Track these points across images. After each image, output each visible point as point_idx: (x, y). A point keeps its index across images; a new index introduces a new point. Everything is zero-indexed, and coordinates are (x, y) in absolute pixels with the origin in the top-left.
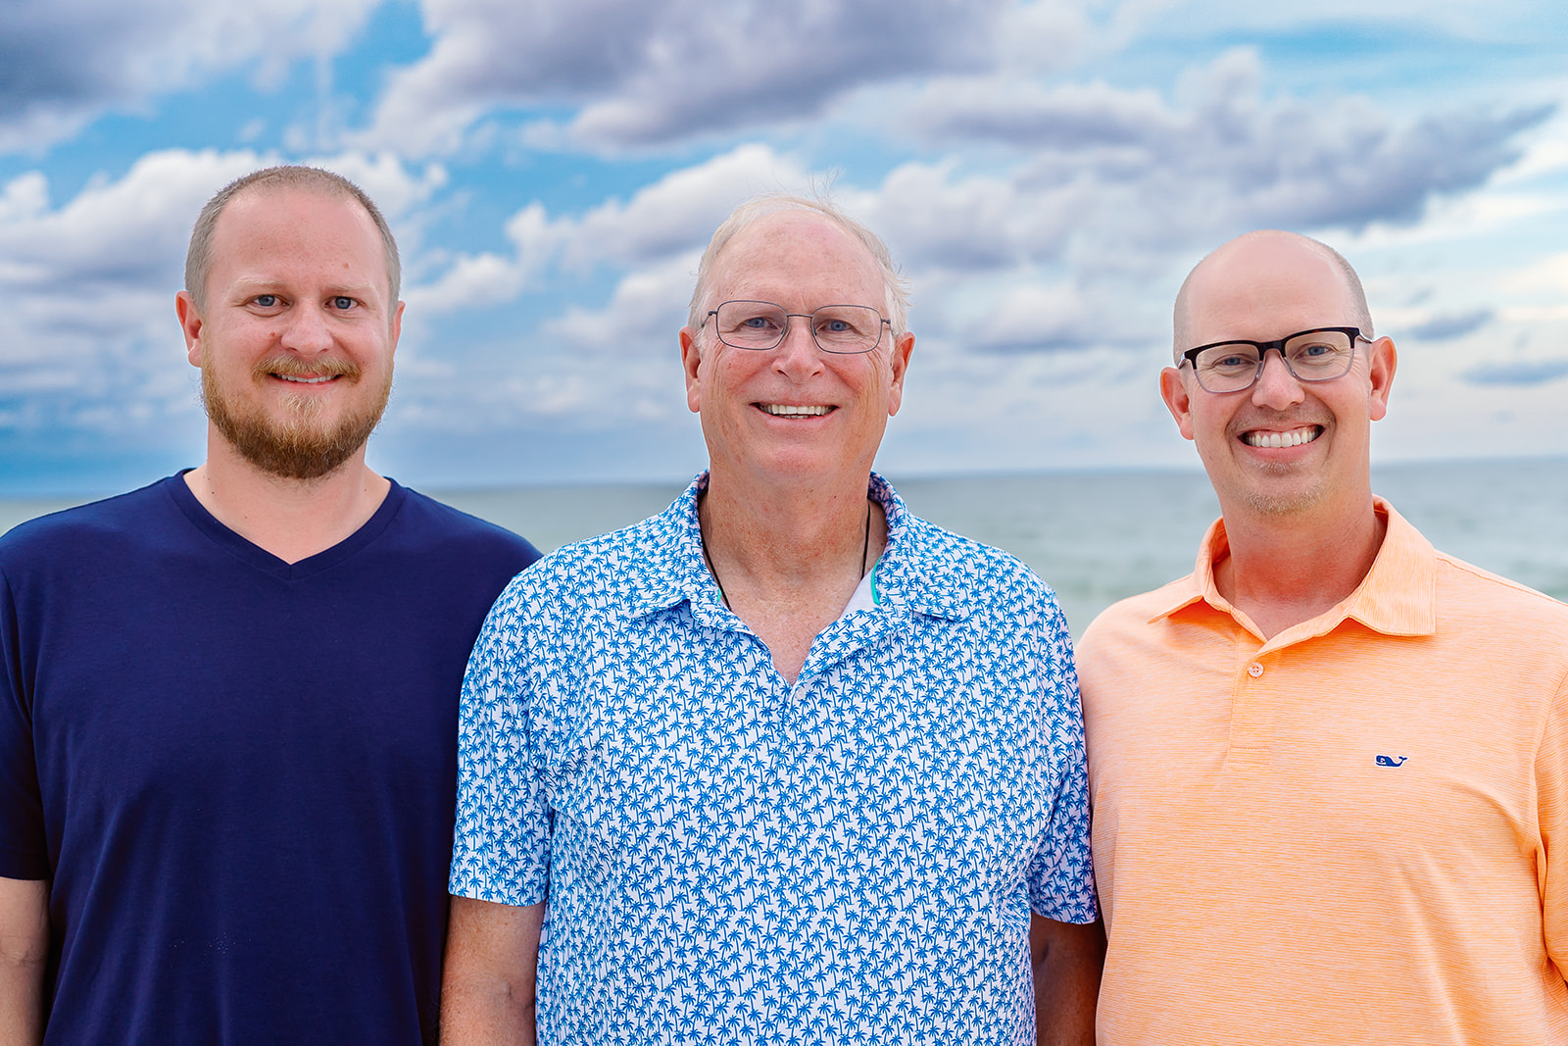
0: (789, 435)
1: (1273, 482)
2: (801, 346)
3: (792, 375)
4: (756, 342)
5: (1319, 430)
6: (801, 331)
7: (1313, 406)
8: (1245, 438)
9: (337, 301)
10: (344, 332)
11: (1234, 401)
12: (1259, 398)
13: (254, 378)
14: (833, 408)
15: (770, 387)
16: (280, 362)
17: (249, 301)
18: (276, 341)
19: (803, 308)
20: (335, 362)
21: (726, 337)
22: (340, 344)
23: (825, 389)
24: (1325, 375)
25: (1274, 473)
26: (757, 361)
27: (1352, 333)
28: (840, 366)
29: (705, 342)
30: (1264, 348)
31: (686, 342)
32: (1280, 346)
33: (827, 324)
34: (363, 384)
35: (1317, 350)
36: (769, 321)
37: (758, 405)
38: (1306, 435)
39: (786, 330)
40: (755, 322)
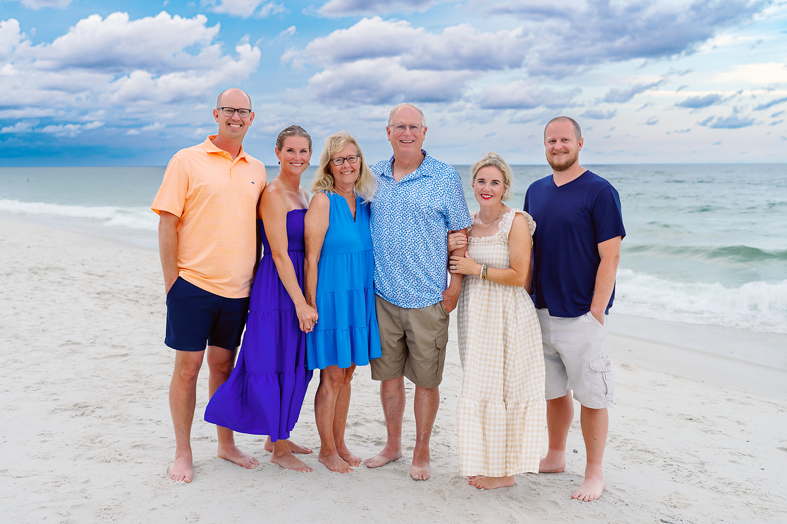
0: (406, 146)
1: (232, 133)
2: (408, 131)
3: (406, 136)
4: (401, 130)
5: (241, 125)
6: (408, 128)
7: (241, 121)
8: (229, 124)
9: (564, 140)
10: (565, 145)
11: (229, 118)
12: (232, 118)
13: (551, 155)
14: (414, 141)
15: (403, 138)
16: (554, 152)
17: (550, 142)
18: (553, 148)
19: (408, 125)
20: (564, 150)
21: (395, 129)
22: (564, 147)
23: (413, 138)
24: (244, 116)
25: (233, 131)
26: (400, 134)
27: (250, 111)
28: (415, 134)
29: (391, 129)
30: (235, 110)
31: (387, 128)
32: (238, 110)
33: (412, 127)
34: (570, 154)
35: (243, 112)
36: (403, 127)
37: (400, 141)
38: (239, 126)
39: (405, 128)
40: (400, 127)
